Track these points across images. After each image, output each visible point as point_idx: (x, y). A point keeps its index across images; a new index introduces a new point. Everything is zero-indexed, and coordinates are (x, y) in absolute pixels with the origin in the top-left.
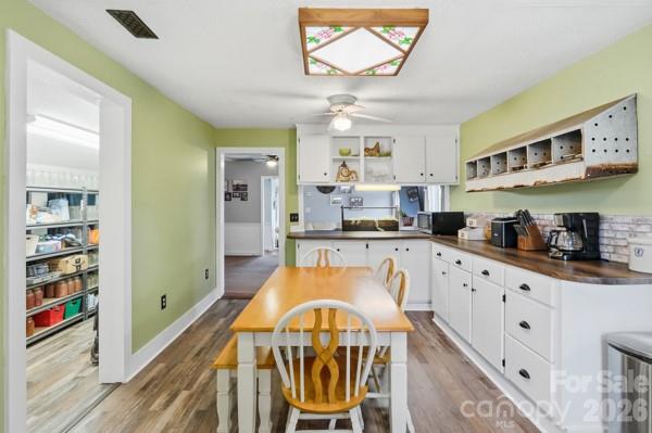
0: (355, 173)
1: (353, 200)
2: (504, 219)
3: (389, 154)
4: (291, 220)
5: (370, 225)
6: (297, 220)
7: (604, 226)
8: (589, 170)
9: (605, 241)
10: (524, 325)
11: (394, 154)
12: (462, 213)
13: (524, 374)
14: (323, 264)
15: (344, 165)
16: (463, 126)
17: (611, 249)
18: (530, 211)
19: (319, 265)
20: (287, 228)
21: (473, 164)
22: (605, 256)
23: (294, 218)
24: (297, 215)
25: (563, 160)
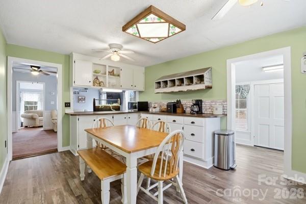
0: (102, 82)
1: (80, 98)
2: (172, 103)
3: (119, 76)
4: (66, 106)
5: (108, 108)
6: (70, 106)
7: (203, 104)
8: (206, 87)
9: (203, 108)
10: (193, 135)
11: (121, 75)
12: (147, 102)
13: (193, 150)
14: (103, 126)
15: (97, 78)
16: (146, 68)
17: (205, 110)
18: (181, 100)
19: (101, 127)
20: (63, 110)
21: (159, 83)
22: (203, 112)
23: (67, 105)
24: (70, 103)
25: (196, 83)
